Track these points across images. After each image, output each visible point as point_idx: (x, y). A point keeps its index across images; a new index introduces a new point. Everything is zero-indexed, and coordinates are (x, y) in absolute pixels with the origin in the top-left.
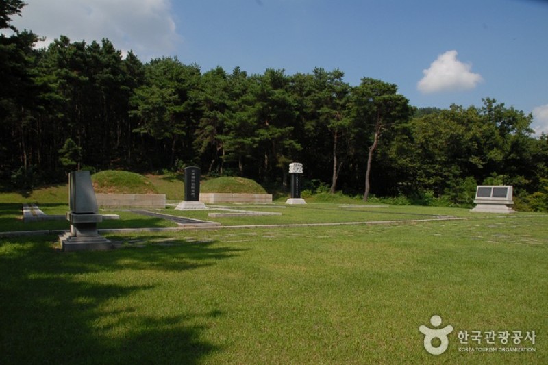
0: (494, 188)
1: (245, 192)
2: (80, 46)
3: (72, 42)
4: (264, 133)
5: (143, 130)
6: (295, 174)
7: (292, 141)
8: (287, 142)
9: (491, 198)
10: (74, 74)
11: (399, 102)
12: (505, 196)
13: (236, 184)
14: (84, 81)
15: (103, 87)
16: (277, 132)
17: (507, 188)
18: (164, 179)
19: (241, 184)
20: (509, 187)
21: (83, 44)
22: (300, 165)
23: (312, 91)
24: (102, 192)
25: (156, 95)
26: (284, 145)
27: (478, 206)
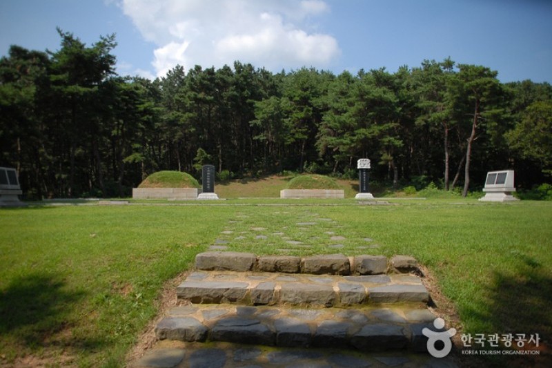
0: (499, 174)
1: (317, 188)
2: (210, 72)
3: (203, 69)
4: (362, 133)
5: (262, 137)
6: (362, 170)
7: (392, 138)
8: (387, 139)
9: (495, 185)
10: (201, 95)
11: (485, 87)
12: (503, 183)
13: (309, 181)
14: (210, 100)
15: (229, 103)
16: (376, 129)
17: (506, 173)
18: (285, 179)
19: (314, 181)
20: (508, 171)
21: (213, 69)
22: (368, 161)
23: (418, 85)
24: (150, 187)
25: (271, 106)
26: (384, 142)
27: (487, 195)
